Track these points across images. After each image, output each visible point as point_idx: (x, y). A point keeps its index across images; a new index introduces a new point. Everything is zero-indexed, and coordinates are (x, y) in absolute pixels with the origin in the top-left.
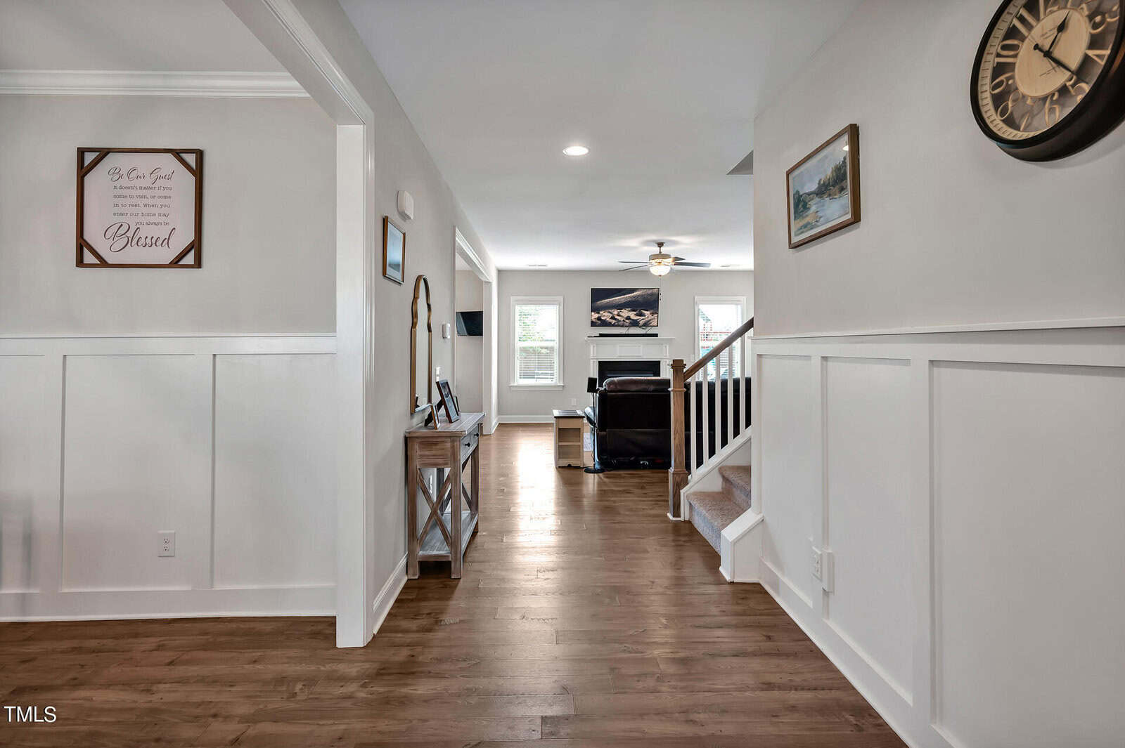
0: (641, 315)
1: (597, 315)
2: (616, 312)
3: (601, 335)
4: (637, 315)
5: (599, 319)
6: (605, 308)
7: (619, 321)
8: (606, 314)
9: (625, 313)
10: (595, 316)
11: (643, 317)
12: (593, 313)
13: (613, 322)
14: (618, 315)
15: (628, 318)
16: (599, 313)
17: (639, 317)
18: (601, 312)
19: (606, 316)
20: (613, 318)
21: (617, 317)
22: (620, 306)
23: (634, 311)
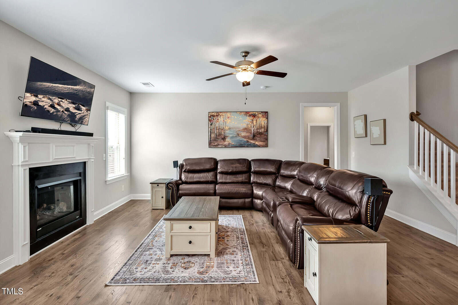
0: (78, 109)
1: (33, 99)
2: (56, 100)
3: (35, 130)
4: (75, 108)
5: (36, 103)
6: (46, 92)
7: (58, 111)
8: (45, 99)
9: (66, 104)
10: (30, 98)
11: (80, 112)
12: (28, 95)
13: (52, 110)
14: (59, 104)
15: (67, 110)
16: (37, 96)
17: (76, 111)
18: (40, 96)
19: (45, 102)
20: (52, 106)
21: (56, 106)
22: (62, 96)
23: (73, 103)
